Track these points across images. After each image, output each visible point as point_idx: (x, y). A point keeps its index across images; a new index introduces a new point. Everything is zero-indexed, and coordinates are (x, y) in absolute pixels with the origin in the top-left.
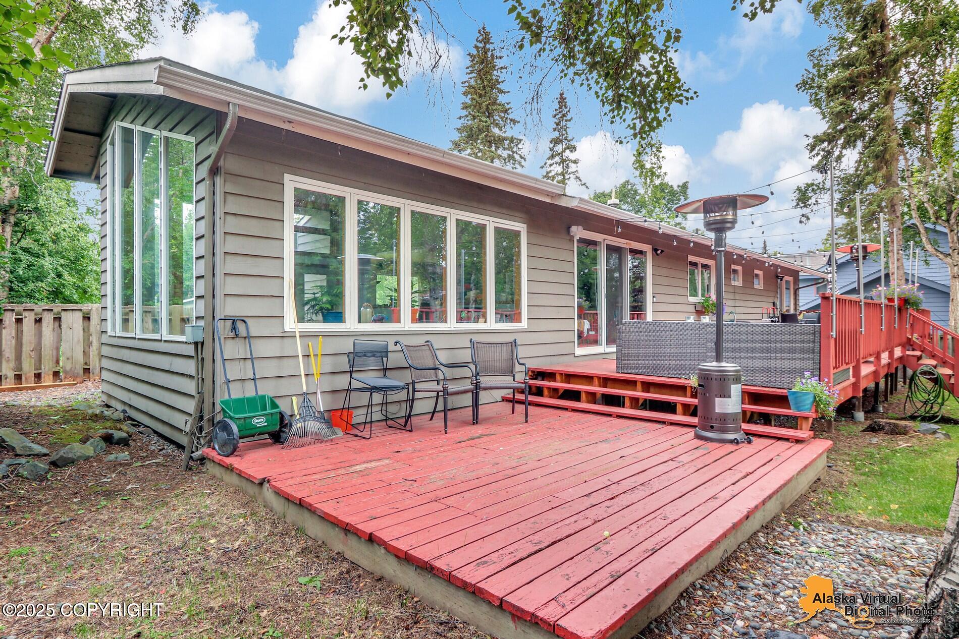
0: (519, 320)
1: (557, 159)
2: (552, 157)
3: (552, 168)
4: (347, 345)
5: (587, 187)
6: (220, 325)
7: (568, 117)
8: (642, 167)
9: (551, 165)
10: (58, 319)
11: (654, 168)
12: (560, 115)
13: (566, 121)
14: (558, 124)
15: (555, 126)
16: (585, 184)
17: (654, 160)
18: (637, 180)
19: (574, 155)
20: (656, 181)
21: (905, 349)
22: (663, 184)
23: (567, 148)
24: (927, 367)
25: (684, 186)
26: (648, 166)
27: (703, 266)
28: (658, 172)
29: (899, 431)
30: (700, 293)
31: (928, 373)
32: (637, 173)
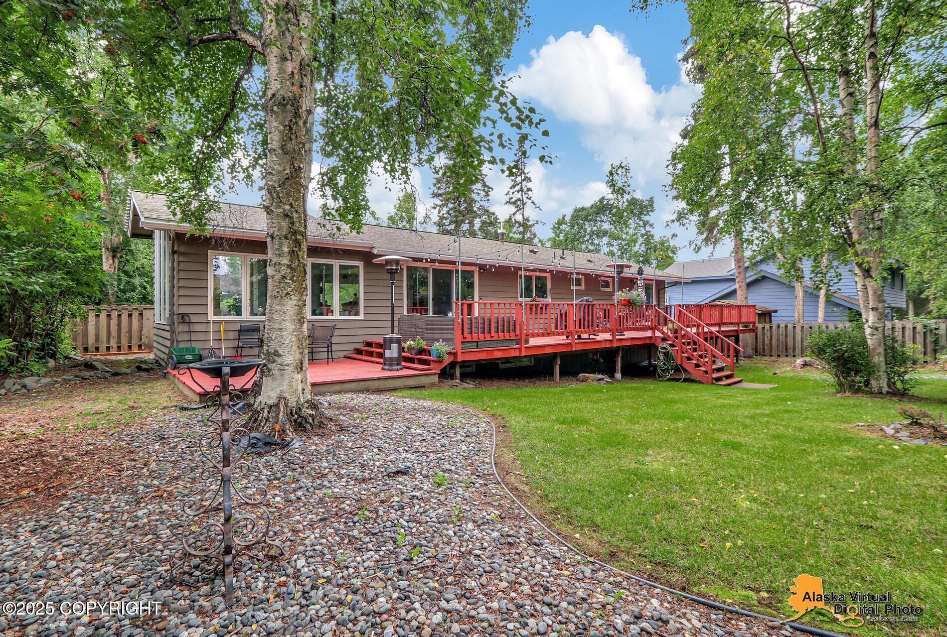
0: (357, 314)
1: (518, 188)
2: (514, 186)
3: (514, 195)
4: (237, 327)
6: (175, 317)
8: (613, 185)
9: (513, 193)
10: (141, 314)
11: (624, 186)
16: (539, 207)
17: (625, 179)
18: (610, 196)
19: (529, 185)
20: (627, 197)
21: (654, 333)
22: (633, 199)
23: (525, 180)
24: (664, 344)
25: (651, 200)
26: (620, 184)
27: (538, 278)
28: (627, 189)
29: (585, 380)
30: (534, 295)
31: (664, 348)
32: (610, 191)
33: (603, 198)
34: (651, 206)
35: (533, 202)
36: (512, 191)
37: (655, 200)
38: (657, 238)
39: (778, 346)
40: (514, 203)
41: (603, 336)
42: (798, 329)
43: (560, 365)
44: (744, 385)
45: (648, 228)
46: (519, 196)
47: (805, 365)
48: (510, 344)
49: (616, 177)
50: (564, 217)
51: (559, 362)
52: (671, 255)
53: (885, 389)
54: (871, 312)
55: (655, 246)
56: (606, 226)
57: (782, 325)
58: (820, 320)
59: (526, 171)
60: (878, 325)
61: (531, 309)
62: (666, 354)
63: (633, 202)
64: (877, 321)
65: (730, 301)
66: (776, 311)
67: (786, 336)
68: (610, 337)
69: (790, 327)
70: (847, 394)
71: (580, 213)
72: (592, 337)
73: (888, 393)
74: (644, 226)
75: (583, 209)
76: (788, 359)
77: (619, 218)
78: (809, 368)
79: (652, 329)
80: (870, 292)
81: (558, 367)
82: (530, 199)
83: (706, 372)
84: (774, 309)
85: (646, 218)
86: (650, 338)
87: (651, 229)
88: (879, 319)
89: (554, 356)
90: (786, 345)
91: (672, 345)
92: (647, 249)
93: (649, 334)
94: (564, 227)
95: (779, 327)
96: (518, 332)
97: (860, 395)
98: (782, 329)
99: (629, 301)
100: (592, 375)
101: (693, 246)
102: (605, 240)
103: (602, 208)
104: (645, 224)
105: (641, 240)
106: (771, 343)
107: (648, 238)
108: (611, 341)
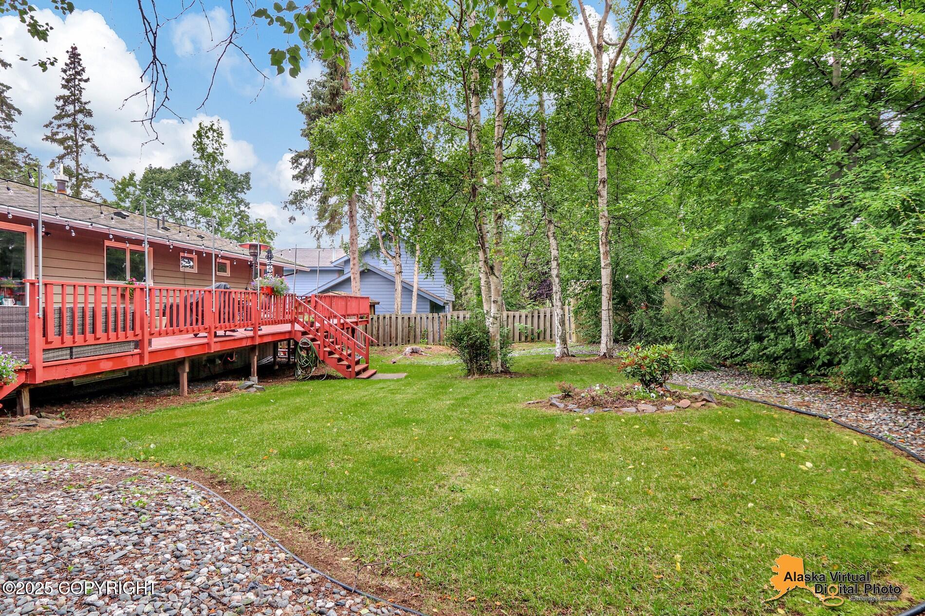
1: (67, 120)
2: (59, 117)
3: (60, 130)
5: (106, 159)
7: (85, 77)
8: (202, 150)
9: (59, 126)
11: (215, 153)
12: (72, 72)
13: (80, 80)
14: (68, 81)
15: (64, 82)
16: (104, 155)
17: (216, 145)
18: (198, 162)
19: (88, 121)
20: (218, 167)
21: (293, 326)
22: (225, 170)
23: (81, 111)
24: (305, 339)
25: (247, 176)
26: (210, 150)
27: (133, 252)
28: (219, 158)
29: (228, 389)
30: (128, 277)
31: (305, 343)
32: (198, 155)
33: (188, 162)
34: (248, 182)
35: (94, 147)
36: (56, 122)
37: (251, 176)
38: (252, 220)
39: (384, 335)
40: (61, 142)
41: (241, 333)
42: (400, 320)
43: (188, 373)
44: (379, 376)
45: (242, 208)
46: (70, 132)
47: (414, 352)
48: (126, 348)
49: (205, 141)
50: (132, 175)
51: (187, 370)
52: (268, 240)
53: (500, 369)
54: (493, 304)
55: (251, 228)
56: (191, 197)
57: (387, 316)
58: (413, 312)
59: (83, 100)
60: (498, 316)
61: (123, 296)
62: (308, 350)
63: (226, 174)
64: (497, 312)
65: (343, 293)
66: (378, 303)
67: (391, 326)
68: (251, 334)
69: (394, 317)
70: (476, 376)
71: (157, 176)
72: (228, 333)
73: (502, 372)
74: (238, 205)
75: (160, 171)
76: (393, 348)
77: (206, 190)
78: (416, 355)
79: (292, 322)
80: (493, 288)
81: (185, 375)
82: (89, 140)
83: (349, 367)
84: (377, 301)
85: (241, 196)
86: (290, 332)
87: (246, 209)
88: (498, 310)
89: (181, 362)
90: (391, 335)
91: (313, 340)
92: (241, 232)
93: (287, 327)
94: (131, 189)
95: (384, 318)
96: (138, 331)
97: (485, 376)
98: (387, 321)
99: (272, 289)
100: (237, 382)
101: (314, 232)
102: (190, 214)
103: (185, 173)
104: (240, 202)
105: (235, 220)
106: (378, 334)
107: (242, 218)
108: (252, 338)
